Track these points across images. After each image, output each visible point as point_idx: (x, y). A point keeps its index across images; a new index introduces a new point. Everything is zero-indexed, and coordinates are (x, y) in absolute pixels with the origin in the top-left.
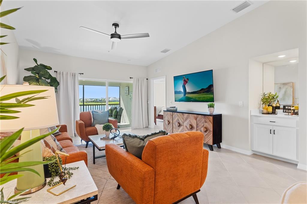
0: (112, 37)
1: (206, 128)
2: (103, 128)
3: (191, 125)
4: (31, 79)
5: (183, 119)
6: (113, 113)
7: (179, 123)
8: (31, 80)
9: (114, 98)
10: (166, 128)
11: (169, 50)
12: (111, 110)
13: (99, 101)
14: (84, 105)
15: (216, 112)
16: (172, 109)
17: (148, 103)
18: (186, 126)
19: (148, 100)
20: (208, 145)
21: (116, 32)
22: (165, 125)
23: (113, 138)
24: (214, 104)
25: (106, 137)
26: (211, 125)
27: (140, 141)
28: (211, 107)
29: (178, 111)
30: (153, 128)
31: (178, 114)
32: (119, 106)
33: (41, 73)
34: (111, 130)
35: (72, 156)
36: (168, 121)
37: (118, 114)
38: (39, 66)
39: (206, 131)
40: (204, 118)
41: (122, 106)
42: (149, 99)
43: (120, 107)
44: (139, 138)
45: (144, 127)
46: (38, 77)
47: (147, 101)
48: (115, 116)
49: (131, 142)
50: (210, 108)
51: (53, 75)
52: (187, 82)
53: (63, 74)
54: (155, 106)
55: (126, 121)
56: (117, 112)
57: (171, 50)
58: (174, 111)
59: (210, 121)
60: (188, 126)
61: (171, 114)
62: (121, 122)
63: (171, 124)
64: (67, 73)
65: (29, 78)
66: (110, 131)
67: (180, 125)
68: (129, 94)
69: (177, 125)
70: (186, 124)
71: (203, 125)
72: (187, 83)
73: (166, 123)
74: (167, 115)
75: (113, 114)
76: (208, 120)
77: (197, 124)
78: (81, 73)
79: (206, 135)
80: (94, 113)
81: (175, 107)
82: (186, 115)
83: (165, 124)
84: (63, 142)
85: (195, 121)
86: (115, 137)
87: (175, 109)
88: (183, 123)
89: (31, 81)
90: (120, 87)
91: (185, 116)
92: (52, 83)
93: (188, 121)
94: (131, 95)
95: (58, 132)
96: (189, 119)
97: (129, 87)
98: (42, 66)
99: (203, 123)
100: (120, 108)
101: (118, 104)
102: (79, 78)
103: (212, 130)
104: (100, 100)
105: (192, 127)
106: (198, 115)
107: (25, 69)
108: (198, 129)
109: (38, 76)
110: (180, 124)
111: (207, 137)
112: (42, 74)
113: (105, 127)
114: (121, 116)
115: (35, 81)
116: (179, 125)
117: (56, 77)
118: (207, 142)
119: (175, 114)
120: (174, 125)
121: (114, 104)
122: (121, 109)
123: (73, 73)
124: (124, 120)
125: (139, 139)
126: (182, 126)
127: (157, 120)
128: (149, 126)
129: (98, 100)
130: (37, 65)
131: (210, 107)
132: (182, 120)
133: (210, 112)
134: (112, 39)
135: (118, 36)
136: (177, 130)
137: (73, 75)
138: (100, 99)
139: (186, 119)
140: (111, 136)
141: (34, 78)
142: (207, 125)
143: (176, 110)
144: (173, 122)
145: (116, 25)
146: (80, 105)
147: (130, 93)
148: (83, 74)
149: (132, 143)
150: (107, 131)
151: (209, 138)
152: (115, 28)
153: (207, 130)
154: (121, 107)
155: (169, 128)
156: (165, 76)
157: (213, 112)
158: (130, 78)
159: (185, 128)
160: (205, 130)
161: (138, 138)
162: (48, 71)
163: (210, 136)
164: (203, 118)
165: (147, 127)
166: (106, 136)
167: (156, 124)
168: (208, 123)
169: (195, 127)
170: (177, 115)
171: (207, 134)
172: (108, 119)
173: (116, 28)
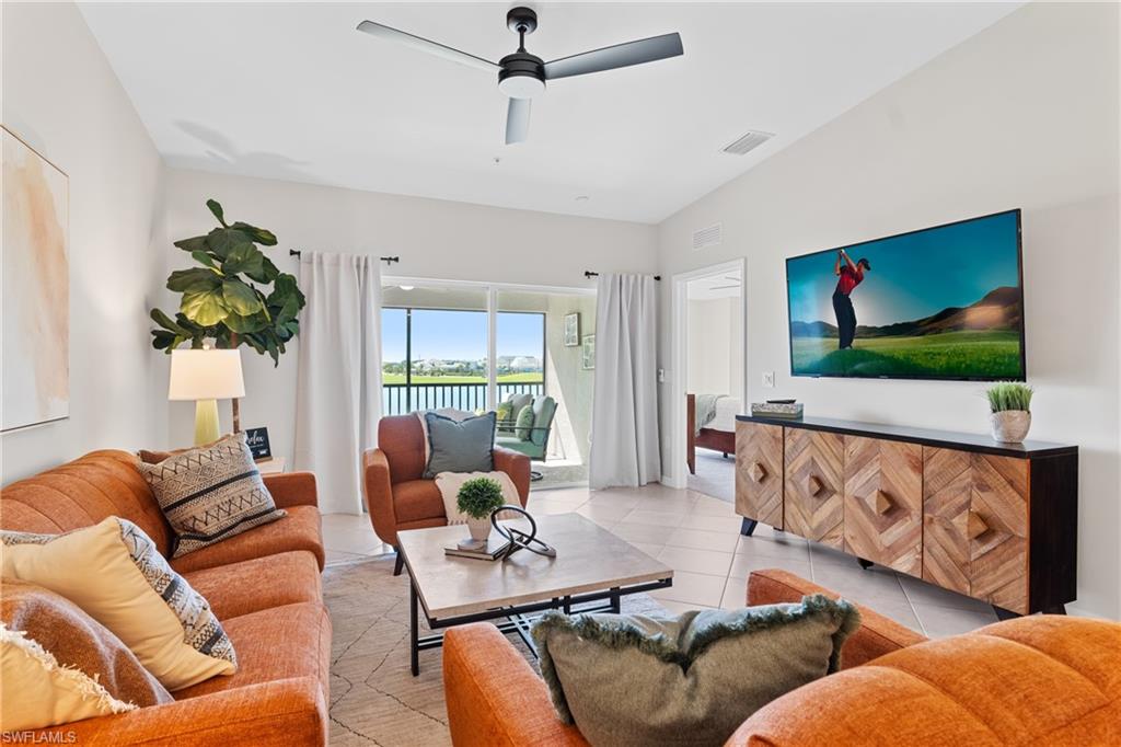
0: (503, 75)
1: (983, 518)
2: (460, 503)
3: (887, 495)
4: (196, 281)
5: (843, 464)
6: (518, 419)
7: (818, 480)
8: (194, 285)
9: (526, 360)
10: (751, 496)
11: (764, 140)
12: (512, 409)
13: (476, 371)
14: (409, 385)
15: (1042, 433)
16: (780, 409)
17: (662, 380)
18: (857, 498)
19: (659, 367)
20: (995, 607)
21: (522, 49)
22: (744, 484)
23: (505, 555)
24: (1029, 393)
25: (473, 547)
26: (1023, 507)
27: (664, 681)
28: (1009, 408)
29: (805, 422)
30: (681, 490)
31: (815, 434)
32: (541, 392)
33: (232, 255)
34: (495, 513)
35: (223, 729)
36: (761, 466)
37: (537, 425)
38: (228, 231)
39: (982, 537)
40: (971, 465)
41: (555, 392)
42: (665, 363)
43: (544, 394)
44: (655, 649)
45: (644, 483)
46: (219, 273)
47: (658, 374)
48: (525, 433)
49: (599, 681)
50: (1005, 413)
51: (284, 265)
52: (858, 279)
53: (321, 263)
54: (689, 393)
55: (566, 452)
56: (532, 416)
57: (774, 135)
58: (787, 420)
59: (1011, 483)
60: (872, 500)
61: (775, 432)
62: (547, 457)
63: (773, 482)
64: (338, 258)
65: (186, 277)
66: (489, 517)
67: (822, 490)
68: (580, 343)
69: (806, 488)
70: (862, 485)
71: (962, 499)
72: (857, 282)
73: (747, 477)
74: (752, 437)
75: (517, 426)
76: (993, 478)
77: (926, 496)
78: (390, 259)
79: (983, 556)
80: (435, 421)
81: (793, 402)
82: (857, 445)
83: (741, 479)
84: (273, 564)
85: (916, 479)
86: (513, 548)
87: (791, 410)
88: (843, 481)
89: (194, 289)
90: (545, 314)
91: (851, 448)
92: (281, 296)
93: (870, 472)
94: (588, 347)
95: (272, 510)
96: (876, 467)
97: (579, 315)
98: (241, 232)
99: (964, 489)
100: (544, 398)
101: (537, 384)
102: (382, 277)
103: (1023, 531)
104: (479, 368)
105: (893, 508)
106: (934, 450)
107: (177, 244)
108: (931, 520)
109: (222, 271)
110: (826, 485)
111: (996, 568)
112: (237, 262)
113: (466, 497)
114: (548, 431)
115: (210, 288)
116: (817, 488)
117: (296, 276)
118: (989, 595)
119: (797, 437)
120: (789, 486)
121: (523, 384)
122: (550, 406)
123: (358, 259)
124: (559, 447)
125: (653, 661)
126: (835, 497)
127: (698, 450)
128: (666, 481)
129: (472, 367)
130: (222, 227)
131: (1003, 406)
132: (836, 466)
133: (1008, 433)
134: (503, 81)
135: (532, 67)
136: (807, 512)
137: (358, 266)
138: (480, 364)
139: (860, 464)
140: (496, 542)
141: (206, 278)
142: (994, 505)
143: (800, 415)
144: (788, 475)
145: (523, 18)
146: (385, 386)
147: (584, 339)
148: (396, 259)
149: (606, 688)
150: (476, 514)
151: (1003, 575)
152: (518, 34)
153: (988, 529)
154: (550, 394)
155: (765, 496)
156: (742, 261)
157: (1026, 433)
158: (587, 274)
159: (852, 506)
160: (980, 527)
161: (649, 653)
162: (260, 247)
163: (1009, 564)
164: (962, 466)
165: (657, 483)
166: (474, 541)
167: (692, 472)
168: (999, 494)
169: (913, 506)
170: (805, 441)
171: (988, 553)
172: (492, 451)
173: (522, 31)
